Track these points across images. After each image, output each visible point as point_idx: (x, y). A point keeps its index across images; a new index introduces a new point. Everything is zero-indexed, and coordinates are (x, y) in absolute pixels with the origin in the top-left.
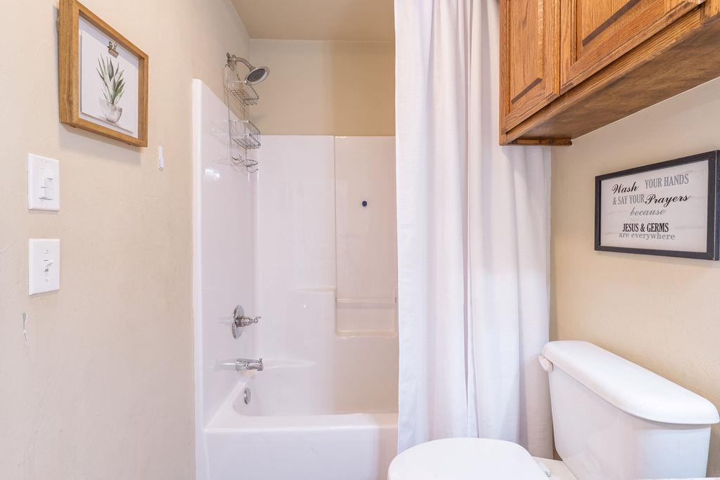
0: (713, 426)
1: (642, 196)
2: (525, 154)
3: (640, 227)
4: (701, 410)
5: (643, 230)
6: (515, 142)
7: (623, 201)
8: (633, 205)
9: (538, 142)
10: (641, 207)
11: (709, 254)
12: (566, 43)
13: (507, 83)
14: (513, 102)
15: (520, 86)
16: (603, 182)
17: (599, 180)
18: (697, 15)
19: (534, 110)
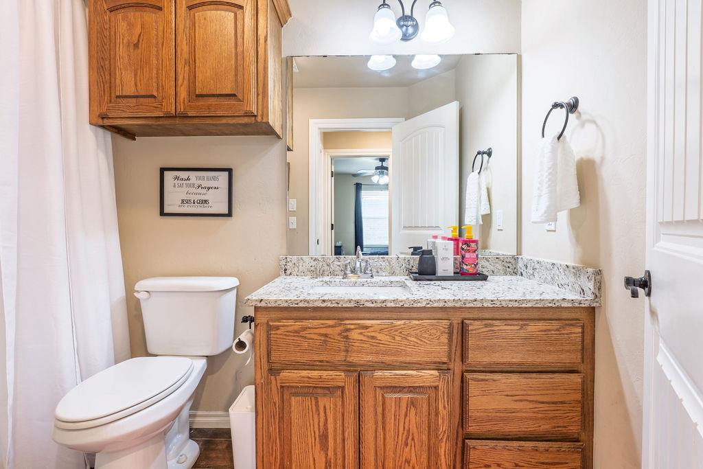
0: (237, 287)
1: (194, 184)
3: (192, 201)
4: (233, 282)
5: (194, 203)
6: (103, 127)
7: (181, 186)
8: (187, 189)
9: (117, 131)
10: (192, 190)
11: (229, 214)
12: (182, 88)
13: (107, 77)
14: (118, 97)
15: (130, 90)
16: (165, 172)
17: (163, 170)
18: (253, 118)
19: (148, 115)
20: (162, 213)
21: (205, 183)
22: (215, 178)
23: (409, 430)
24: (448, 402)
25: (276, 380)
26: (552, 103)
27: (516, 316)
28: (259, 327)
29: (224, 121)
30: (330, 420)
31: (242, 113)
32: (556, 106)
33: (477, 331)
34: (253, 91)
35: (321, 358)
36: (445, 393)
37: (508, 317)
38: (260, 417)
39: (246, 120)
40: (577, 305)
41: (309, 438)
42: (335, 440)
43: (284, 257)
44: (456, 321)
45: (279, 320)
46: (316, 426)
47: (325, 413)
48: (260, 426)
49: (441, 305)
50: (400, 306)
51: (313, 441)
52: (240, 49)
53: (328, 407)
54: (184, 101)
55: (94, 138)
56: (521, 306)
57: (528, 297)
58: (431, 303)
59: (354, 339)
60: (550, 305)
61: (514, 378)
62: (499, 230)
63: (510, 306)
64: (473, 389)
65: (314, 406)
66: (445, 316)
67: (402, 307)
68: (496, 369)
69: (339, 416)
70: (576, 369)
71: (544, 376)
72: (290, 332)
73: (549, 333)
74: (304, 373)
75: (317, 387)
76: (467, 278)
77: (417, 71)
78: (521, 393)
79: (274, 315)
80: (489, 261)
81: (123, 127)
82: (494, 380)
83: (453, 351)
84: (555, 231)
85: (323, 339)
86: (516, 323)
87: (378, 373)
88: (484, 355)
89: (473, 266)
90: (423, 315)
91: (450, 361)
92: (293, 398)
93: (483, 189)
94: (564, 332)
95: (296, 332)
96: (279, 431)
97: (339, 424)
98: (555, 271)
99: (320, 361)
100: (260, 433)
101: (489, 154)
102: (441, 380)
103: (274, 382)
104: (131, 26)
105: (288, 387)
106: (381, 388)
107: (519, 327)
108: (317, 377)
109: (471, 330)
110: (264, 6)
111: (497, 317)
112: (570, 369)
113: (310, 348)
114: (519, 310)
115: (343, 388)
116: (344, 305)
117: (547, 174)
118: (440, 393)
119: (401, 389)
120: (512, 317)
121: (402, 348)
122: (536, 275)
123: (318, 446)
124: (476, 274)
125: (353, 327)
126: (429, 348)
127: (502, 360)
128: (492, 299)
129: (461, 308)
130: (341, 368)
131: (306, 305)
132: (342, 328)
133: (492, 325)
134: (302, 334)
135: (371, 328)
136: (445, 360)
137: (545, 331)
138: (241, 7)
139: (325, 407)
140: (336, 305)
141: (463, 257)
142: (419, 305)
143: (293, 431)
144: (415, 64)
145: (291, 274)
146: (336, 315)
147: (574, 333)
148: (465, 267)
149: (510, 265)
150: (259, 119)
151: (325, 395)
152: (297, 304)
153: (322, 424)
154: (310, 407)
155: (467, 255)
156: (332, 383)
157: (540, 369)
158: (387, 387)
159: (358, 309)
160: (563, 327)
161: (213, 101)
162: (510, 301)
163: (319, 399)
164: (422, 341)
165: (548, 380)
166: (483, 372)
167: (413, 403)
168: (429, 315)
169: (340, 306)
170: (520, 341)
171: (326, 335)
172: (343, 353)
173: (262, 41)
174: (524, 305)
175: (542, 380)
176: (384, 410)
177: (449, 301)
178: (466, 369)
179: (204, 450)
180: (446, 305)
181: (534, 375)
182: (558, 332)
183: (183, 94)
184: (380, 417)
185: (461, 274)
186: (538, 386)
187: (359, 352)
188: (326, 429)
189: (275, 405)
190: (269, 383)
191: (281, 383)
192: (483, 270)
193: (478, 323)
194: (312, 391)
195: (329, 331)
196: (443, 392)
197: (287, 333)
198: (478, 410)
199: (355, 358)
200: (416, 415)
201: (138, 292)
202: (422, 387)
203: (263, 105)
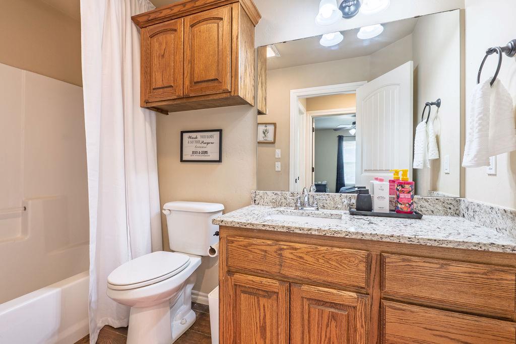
1: (199, 141)
2: (150, 114)
3: (198, 152)
6: (148, 108)
7: (192, 142)
8: (196, 144)
9: (156, 110)
10: (198, 145)
11: (220, 161)
12: (187, 79)
13: (149, 78)
14: (154, 89)
15: (159, 84)
16: (184, 134)
17: (182, 133)
18: (229, 94)
19: (169, 98)
20: (182, 161)
21: (206, 140)
22: (211, 137)
23: (330, 338)
24: (365, 322)
25: (231, 279)
26: (487, 50)
27: (436, 254)
28: (222, 240)
29: (211, 98)
30: (268, 316)
31: (221, 91)
32: (490, 51)
33: (394, 264)
34: (229, 75)
35: (262, 268)
36: (363, 313)
37: (428, 254)
38: (222, 303)
39: (224, 95)
40: (509, 251)
41: (253, 326)
42: (272, 333)
43: (254, 191)
44: (375, 252)
45: (234, 236)
46: (258, 319)
47: (264, 310)
48: (221, 310)
49: (359, 237)
50: (323, 234)
51: (256, 330)
52: (220, 47)
53: (266, 307)
54: (187, 87)
55: (143, 115)
56: (440, 246)
57: (451, 238)
58: (350, 234)
59: (286, 257)
60: (474, 248)
61: (433, 313)
62: (446, 173)
63: (428, 244)
64: (390, 315)
65: (256, 303)
66: (365, 247)
67: (325, 236)
68: (415, 302)
69: (275, 314)
70: (510, 317)
71: (468, 317)
72: (241, 246)
73: (474, 275)
74: (250, 277)
75: (259, 289)
76: (401, 216)
77: (363, 40)
78: (440, 329)
79: (232, 232)
80: (428, 202)
81: (159, 107)
82: (411, 312)
83: (372, 278)
84: (496, 175)
85: (263, 254)
86: (436, 262)
87: (305, 287)
88: (401, 287)
89: (407, 205)
90: (343, 244)
91: (368, 287)
92: (242, 294)
93: (430, 136)
94: (492, 277)
95: (245, 246)
96: (233, 317)
97: (275, 321)
98: (493, 215)
99: (262, 270)
100: (221, 315)
101: (438, 104)
102: (359, 302)
103: (230, 280)
104: (160, 44)
105: (240, 286)
106: (309, 299)
107: (438, 266)
108: (258, 282)
109: (389, 263)
110: (237, 15)
111: (417, 253)
112: (503, 316)
113: (255, 259)
114: (440, 250)
115: (278, 293)
116: (279, 230)
117: (477, 119)
118: (358, 313)
119: (325, 303)
120: (432, 255)
121: (325, 269)
122: (476, 217)
123: (259, 334)
124: (411, 213)
125: (285, 247)
126: (348, 273)
127: (421, 295)
128: (410, 236)
129: (378, 241)
130: (277, 278)
131: (251, 227)
132: (277, 247)
133: (409, 261)
134: (249, 248)
135: (299, 250)
136: (363, 285)
137: (469, 273)
138: (221, 19)
139: (264, 306)
140: (272, 229)
141: (398, 197)
142: (339, 235)
143: (242, 318)
144: (360, 35)
145: (258, 204)
146: (275, 237)
147: (506, 280)
148: (399, 206)
149: (451, 206)
150: (232, 94)
151: (264, 296)
152: (246, 226)
153: (262, 318)
154: (254, 303)
155: (402, 196)
156: (269, 288)
157: (465, 310)
158: (312, 299)
159: (290, 234)
160: (491, 272)
161: (204, 85)
162: (429, 240)
163: (260, 298)
164: (341, 265)
165: (473, 322)
166: (401, 302)
167: (333, 317)
168: (349, 244)
169: (275, 230)
170: (439, 279)
171: (266, 251)
172: (278, 267)
173: (234, 40)
174: (444, 245)
175: (466, 321)
176: (309, 317)
177: (366, 234)
178: (385, 296)
179: (199, 319)
180: (364, 238)
181: (457, 315)
182: (486, 277)
183: (187, 83)
184: (306, 322)
185: (396, 212)
186: (461, 326)
187: (290, 267)
188: (265, 323)
189: (231, 297)
190: (227, 280)
191: (234, 282)
192: (422, 209)
193: (396, 257)
194: (255, 292)
195: (268, 248)
196: (361, 313)
197: (239, 247)
198: (395, 336)
199: (286, 272)
200: (336, 327)
201: (165, 210)
202: (342, 305)
203: (235, 84)
